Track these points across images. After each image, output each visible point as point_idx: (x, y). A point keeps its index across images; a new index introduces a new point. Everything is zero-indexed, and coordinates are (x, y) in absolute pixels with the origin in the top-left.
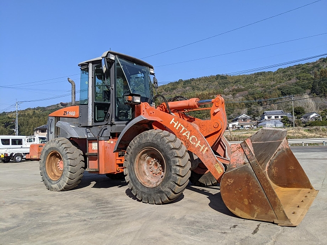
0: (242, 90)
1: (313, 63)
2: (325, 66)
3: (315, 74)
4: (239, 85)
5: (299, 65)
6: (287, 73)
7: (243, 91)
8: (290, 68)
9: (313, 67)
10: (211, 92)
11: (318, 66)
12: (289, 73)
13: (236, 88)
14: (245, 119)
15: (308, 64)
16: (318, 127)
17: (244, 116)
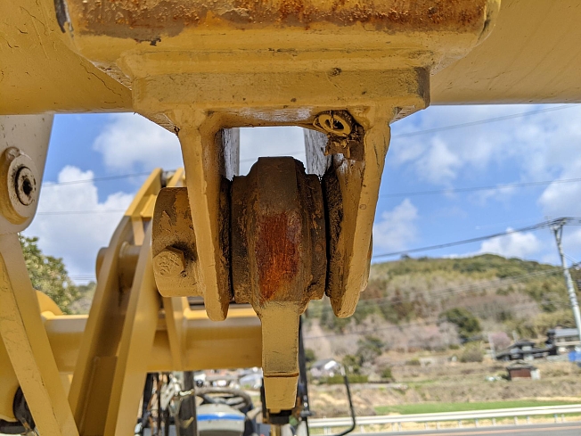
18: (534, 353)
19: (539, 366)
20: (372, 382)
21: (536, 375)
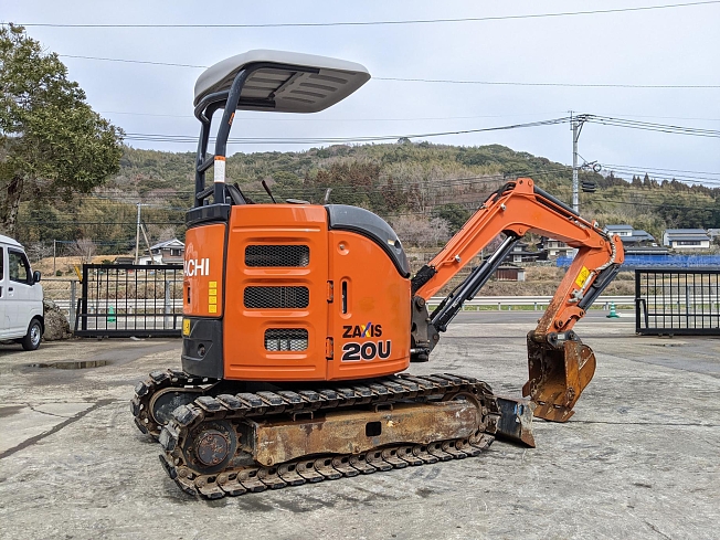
0: (162, 186)
1: (300, 155)
2: (320, 164)
3: (307, 178)
4: (151, 172)
5: (275, 153)
6: (253, 165)
8: (258, 156)
9: (301, 163)
11: (308, 162)
12: (257, 165)
13: (146, 178)
14: (177, 252)
15: (291, 154)
17: (175, 243)
18: (523, 255)
19: (527, 268)
21: (522, 276)
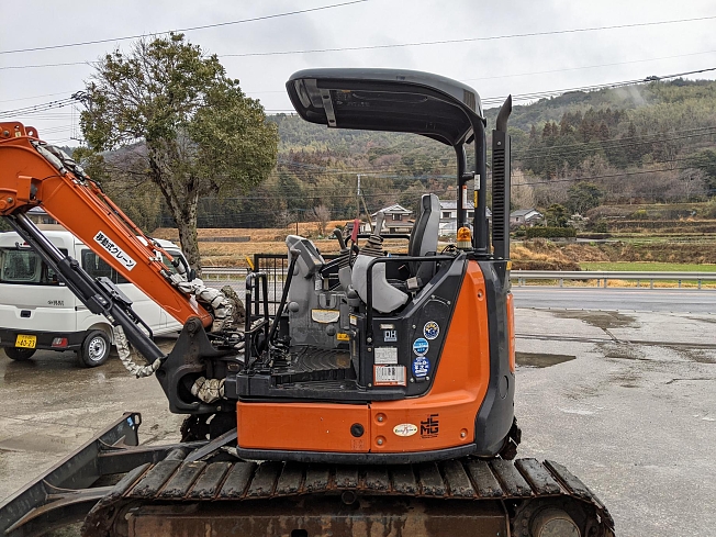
3: (533, 132)
4: (381, 140)
7: (390, 153)
10: (323, 148)
11: (535, 115)
14: (398, 217)
16: (541, 240)
17: (397, 208)
20: (581, 237)
